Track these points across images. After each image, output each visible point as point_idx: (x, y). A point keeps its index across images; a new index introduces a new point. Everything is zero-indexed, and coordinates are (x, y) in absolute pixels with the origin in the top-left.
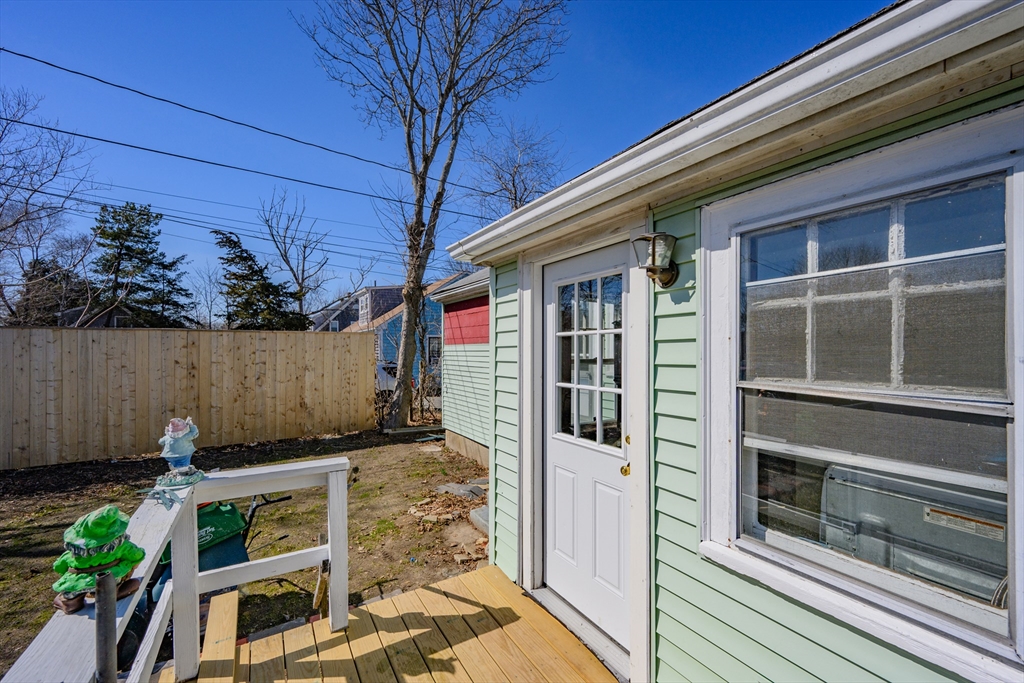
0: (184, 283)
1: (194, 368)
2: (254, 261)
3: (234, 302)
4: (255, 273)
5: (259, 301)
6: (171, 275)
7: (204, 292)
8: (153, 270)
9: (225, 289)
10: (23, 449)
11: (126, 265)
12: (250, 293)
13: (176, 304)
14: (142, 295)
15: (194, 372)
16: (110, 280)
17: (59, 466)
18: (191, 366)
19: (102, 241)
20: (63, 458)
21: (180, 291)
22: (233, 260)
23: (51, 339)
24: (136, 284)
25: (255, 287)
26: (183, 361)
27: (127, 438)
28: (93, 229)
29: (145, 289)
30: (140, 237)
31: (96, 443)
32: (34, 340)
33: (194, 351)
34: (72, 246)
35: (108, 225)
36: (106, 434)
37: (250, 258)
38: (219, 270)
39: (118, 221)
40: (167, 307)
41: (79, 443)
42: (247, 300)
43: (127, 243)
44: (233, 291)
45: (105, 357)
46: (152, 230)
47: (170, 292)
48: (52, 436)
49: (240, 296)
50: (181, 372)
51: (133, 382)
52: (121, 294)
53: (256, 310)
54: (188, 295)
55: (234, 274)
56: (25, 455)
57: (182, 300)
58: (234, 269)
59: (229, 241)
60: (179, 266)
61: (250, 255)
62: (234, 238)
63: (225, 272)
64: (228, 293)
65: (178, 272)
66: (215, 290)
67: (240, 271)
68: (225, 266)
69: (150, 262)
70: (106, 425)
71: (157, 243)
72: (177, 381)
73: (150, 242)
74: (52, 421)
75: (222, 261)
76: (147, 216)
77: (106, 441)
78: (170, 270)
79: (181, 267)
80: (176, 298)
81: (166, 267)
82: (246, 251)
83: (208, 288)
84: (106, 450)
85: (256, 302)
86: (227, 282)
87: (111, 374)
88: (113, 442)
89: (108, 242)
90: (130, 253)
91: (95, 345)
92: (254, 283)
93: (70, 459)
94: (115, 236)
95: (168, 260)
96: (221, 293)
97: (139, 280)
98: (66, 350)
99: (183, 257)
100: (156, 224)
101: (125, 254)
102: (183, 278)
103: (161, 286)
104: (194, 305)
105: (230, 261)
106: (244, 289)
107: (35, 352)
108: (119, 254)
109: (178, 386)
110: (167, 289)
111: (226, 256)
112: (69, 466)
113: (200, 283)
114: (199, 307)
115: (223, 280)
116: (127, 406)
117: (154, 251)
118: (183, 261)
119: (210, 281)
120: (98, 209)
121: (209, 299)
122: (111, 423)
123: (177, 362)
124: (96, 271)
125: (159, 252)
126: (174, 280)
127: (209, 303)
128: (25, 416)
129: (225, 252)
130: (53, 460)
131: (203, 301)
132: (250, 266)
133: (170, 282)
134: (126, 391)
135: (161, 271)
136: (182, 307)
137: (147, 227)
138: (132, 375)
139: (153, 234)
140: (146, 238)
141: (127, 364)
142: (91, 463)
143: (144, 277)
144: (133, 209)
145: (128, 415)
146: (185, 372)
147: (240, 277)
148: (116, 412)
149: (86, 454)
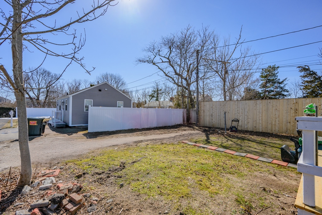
0: (286, 88)
1: (297, 110)
2: (316, 74)
3: (306, 92)
4: (316, 79)
5: (318, 90)
6: (282, 85)
7: (293, 90)
8: (276, 85)
9: (302, 87)
10: (255, 127)
11: (268, 85)
12: (314, 87)
13: (283, 95)
14: (272, 93)
15: (297, 111)
16: (263, 90)
17: (262, 132)
18: (296, 110)
19: (262, 79)
20: (263, 131)
21: (285, 90)
22: (306, 76)
23: (261, 103)
24: (271, 90)
25: (316, 85)
26: (293, 108)
27: (277, 129)
28: (260, 76)
29: (273, 91)
30: (272, 75)
31: (270, 128)
32: (258, 103)
33: (297, 105)
34: (255, 82)
35: (264, 74)
36: (272, 127)
37: (314, 73)
38: (299, 80)
39: (266, 72)
40: (280, 96)
41: (266, 128)
42: (312, 91)
43: (268, 78)
44: (306, 88)
45: (272, 107)
46: (276, 72)
47: (281, 91)
48: (260, 125)
49: (309, 89)
50: (293, 111)
51: (279, 114)
52: (267, 93)
53: (317, 94)
54: (287, 92)
55: (307, 81)
56: (255, 128)
57: (285, 93)
58: (306, 79)
59: (305, 69)
60: (284, 82)
61: (314, 72)
62: (307, 67)
63: (302, 81)
64: (304, 89)
65: (284, 84)
66: (298, 88)
67: (309, 80)
68: (302, 79)
69: (275, 83)
70: (272, 124)
71: (277, 76)
72: (291, 114)
73: (275, 76)
74: (261, 122)
75: (301, 77)
76: (274, 68)
77: (272, 128)
78: (281, 84)
79: (285, 82)
80: (283, 93)
81: (280, 83)
82: (312, 71)
83: (295, 88)
84: (272, 130)
85: (317, 91)
86: (303, 85)
87: (273, 111)
88: (273, 129)
89: (263, 79)
90: (269, 81)
91: (270, 104)
92: (316, 83)
93: (264, 131)
94: (266, 77)
95: (281, 81)
96: (301, 89)
97: (272, 89)
98: (263, 105)
99: (286, 79)
100: (277, 70)
101: (268, 82)
102: (286, 86)
103: (278, 90)
104: (290, 95)
105: (304, 77)
106: (311, 86)
107: (258, 106)
108: (266, 82)
109: (291, 115)
110: (280, 90)
111: (303, 75)
112: (264, 133)
113: (292, 87)
114: (291, 95)
115: (301, 84)
116: (277, 120)
117: (276, 79)
118: (286, 80)
119: (296, 85)
120: (261, 70)
121: (295, 92)
122: (273, 124)
123: (291, 108)
124: (260, 88)
125: (278, 79)
126: (283, 87)
127: (296, 93)
128: (256, 120)
129: (302, 74)
130: (261, 131)
131: (293, 92)
132: (314, 77)
133: (281, 88)
134: (277, 116)
135: (278, 85)
136: (286, 96)
137: (274, 72)
138: (278, 112)
139: (276, 73)
140: (274, 75)
141: (277, 109)
142: (268, 133)
143: (273, 87)
144: (270, 67)
145: (277, 122)
146: (294, 111)
147: (309, 82)
148: (274, 121)
149: (267, 131)
